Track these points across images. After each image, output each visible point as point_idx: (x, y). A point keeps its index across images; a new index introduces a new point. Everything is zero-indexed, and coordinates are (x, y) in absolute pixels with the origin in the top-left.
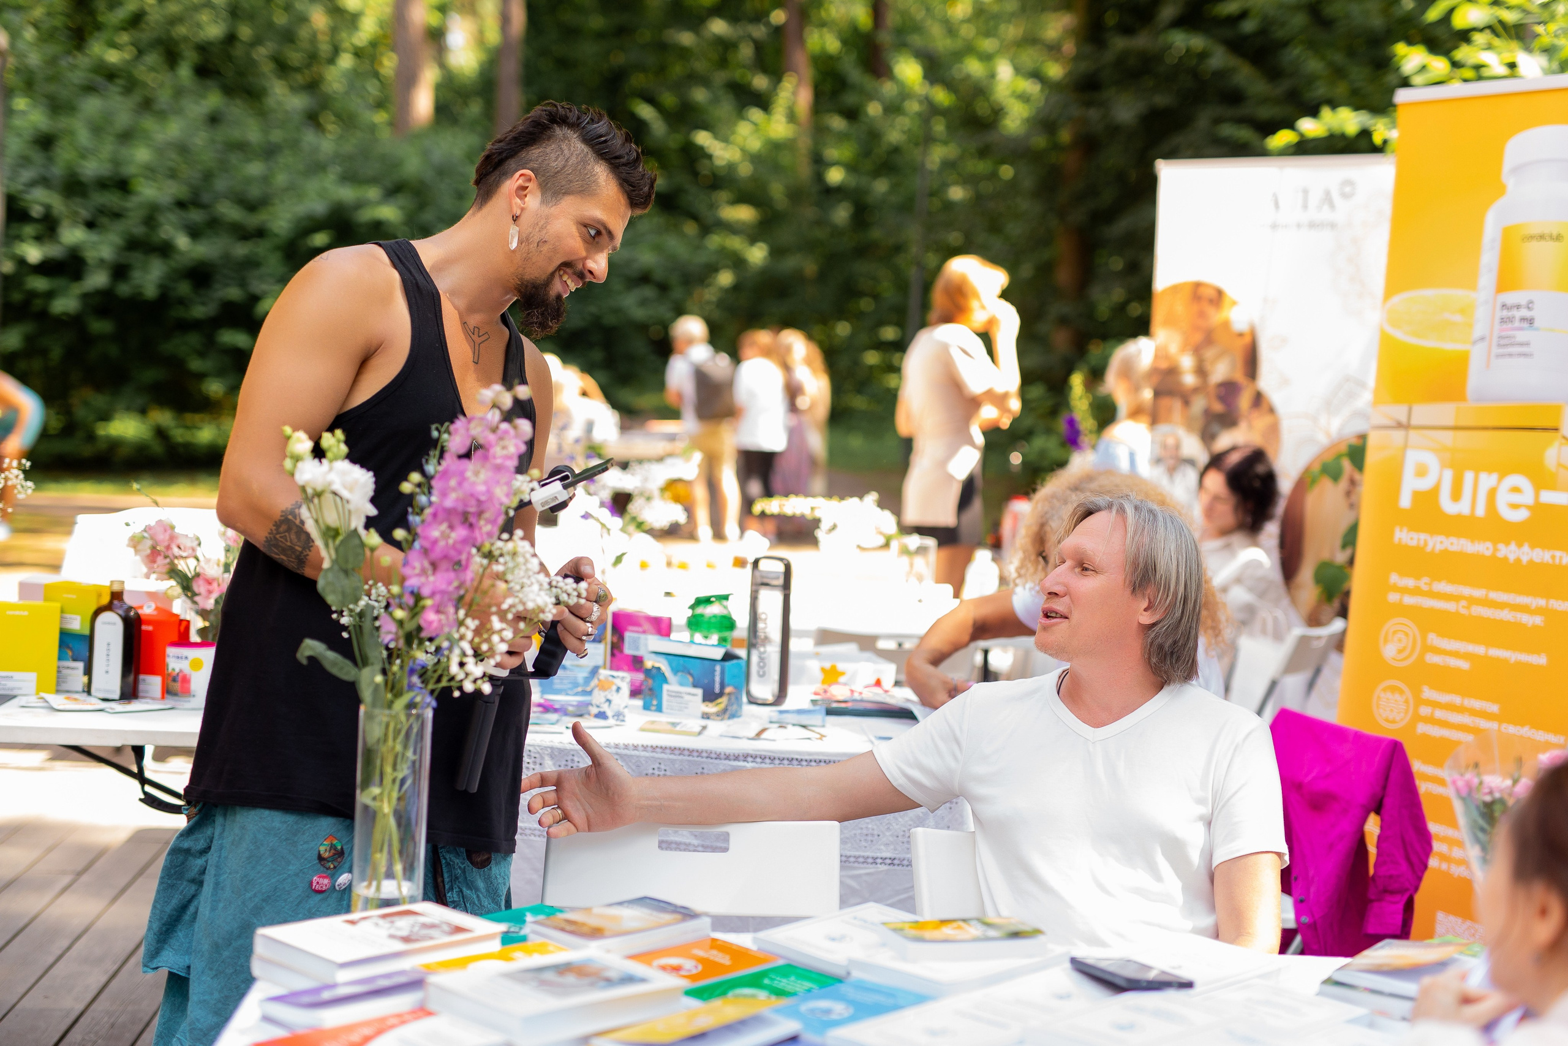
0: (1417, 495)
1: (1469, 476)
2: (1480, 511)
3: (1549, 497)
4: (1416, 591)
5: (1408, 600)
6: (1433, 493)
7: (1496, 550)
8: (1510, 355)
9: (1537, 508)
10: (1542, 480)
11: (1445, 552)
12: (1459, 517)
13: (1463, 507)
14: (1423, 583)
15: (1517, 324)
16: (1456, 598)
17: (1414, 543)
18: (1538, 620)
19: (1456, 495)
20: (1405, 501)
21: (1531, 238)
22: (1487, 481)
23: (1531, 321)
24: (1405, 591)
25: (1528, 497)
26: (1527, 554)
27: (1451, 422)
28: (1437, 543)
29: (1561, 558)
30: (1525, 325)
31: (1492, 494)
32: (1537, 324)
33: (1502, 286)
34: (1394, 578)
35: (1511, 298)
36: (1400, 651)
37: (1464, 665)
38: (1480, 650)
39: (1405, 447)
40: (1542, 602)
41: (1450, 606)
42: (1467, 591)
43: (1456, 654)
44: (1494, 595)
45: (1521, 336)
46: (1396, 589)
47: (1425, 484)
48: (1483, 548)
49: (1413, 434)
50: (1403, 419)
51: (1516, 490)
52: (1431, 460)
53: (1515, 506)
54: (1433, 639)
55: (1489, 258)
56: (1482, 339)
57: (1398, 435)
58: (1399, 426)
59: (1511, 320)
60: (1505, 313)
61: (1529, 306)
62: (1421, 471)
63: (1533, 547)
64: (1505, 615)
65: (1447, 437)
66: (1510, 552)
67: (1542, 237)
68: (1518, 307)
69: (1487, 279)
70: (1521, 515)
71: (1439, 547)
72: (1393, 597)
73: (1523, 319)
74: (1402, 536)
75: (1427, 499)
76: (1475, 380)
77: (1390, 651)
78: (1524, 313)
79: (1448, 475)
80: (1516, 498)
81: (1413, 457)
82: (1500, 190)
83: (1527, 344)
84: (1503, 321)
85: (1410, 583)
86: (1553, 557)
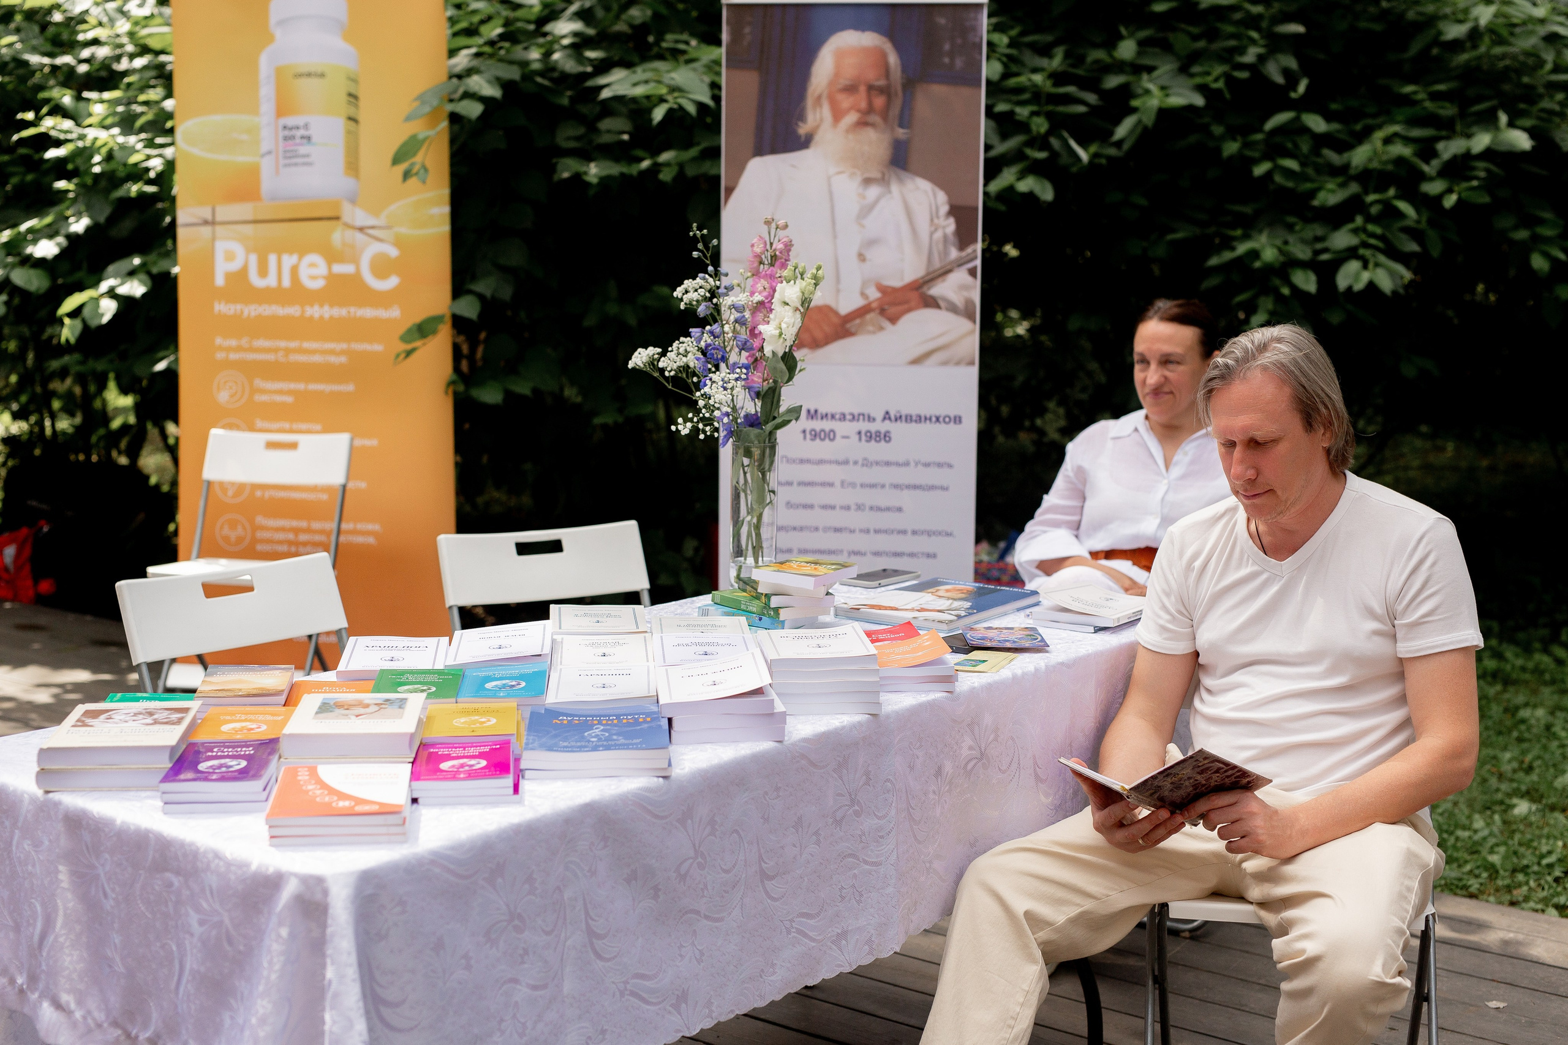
0: (229, 276)
1: (272, 259)
2: (286, 282)
3: (339, 268)
4: (239, 349)
5: (233, 356)
6: (243, 272)
7: (303, 312)
8: (296, 164)
9: (331, 278)
10: (332, 257)
11: (259, 317)
12: (267, 289)
13: (271, 281)
14: (244, 342)
15: (298, 141)
16: (276, 350)
17: (232, 312)
18: (343, 359)
19: (263, 272)
20: (220, 281)
21: (300, 75)
22: (289, 260)
23: (309, 138)
24: (229, 349)
25: (322, 269)
26: (328, 312)
27: (250, 217)
28: (251, 310)
29: (355, 313)
30: (305, 141)
31: (294, 270)
32: (314, 139)
33: (280, 112)
34: (219, 341)
35: (290, 121)
36: (232, 396)
37: (289, 399)
38: (301, 386)
39: (214, 239)
40: (344, 346)
41: (271, 357)
42: (283, 344)
43: (280, 392)
44: (306, 345)
45: (303, 150)
46: (221, 348)
47: (235, 266)
48: (294, 311)
49: (218, 228)
50: (209, 217)
51: (312, 265)
52: (238, 249)
53: (313, 278)
54: (259, 383)
55: (266, 92)
56: (269, 153)
57: (206, 231)
58: (206, 223)
59: (293, 137)
60: (287, 133)
61: (306, 126)
62: (230, 256)
63: (331, 306)
64: (317, 358)
65: (249, 229)
66: (315, 311)
67: (309, 75)
68: (298, 128)
69: (267, 107)
70: (319, 284)
71: (253, 314)
72: (220, 356)
73: (302, 137)
74: (220, 307)
75: (239, 277)
76: (268, 183)
77: (223, 397)
78: (302, 132)
79: (253, 259)
80: (314, 271)
81: (221, 247)
82: (270, 39)
83: (308, 156)
84: (286, 138)
85: (233, 343)
86: (349, 312)
